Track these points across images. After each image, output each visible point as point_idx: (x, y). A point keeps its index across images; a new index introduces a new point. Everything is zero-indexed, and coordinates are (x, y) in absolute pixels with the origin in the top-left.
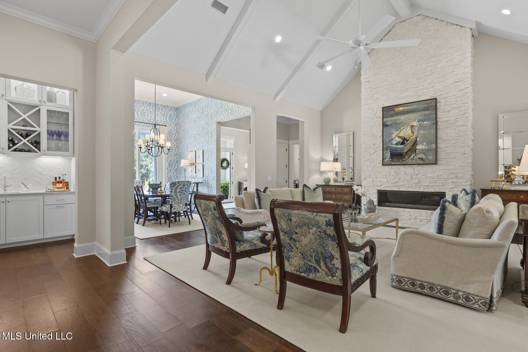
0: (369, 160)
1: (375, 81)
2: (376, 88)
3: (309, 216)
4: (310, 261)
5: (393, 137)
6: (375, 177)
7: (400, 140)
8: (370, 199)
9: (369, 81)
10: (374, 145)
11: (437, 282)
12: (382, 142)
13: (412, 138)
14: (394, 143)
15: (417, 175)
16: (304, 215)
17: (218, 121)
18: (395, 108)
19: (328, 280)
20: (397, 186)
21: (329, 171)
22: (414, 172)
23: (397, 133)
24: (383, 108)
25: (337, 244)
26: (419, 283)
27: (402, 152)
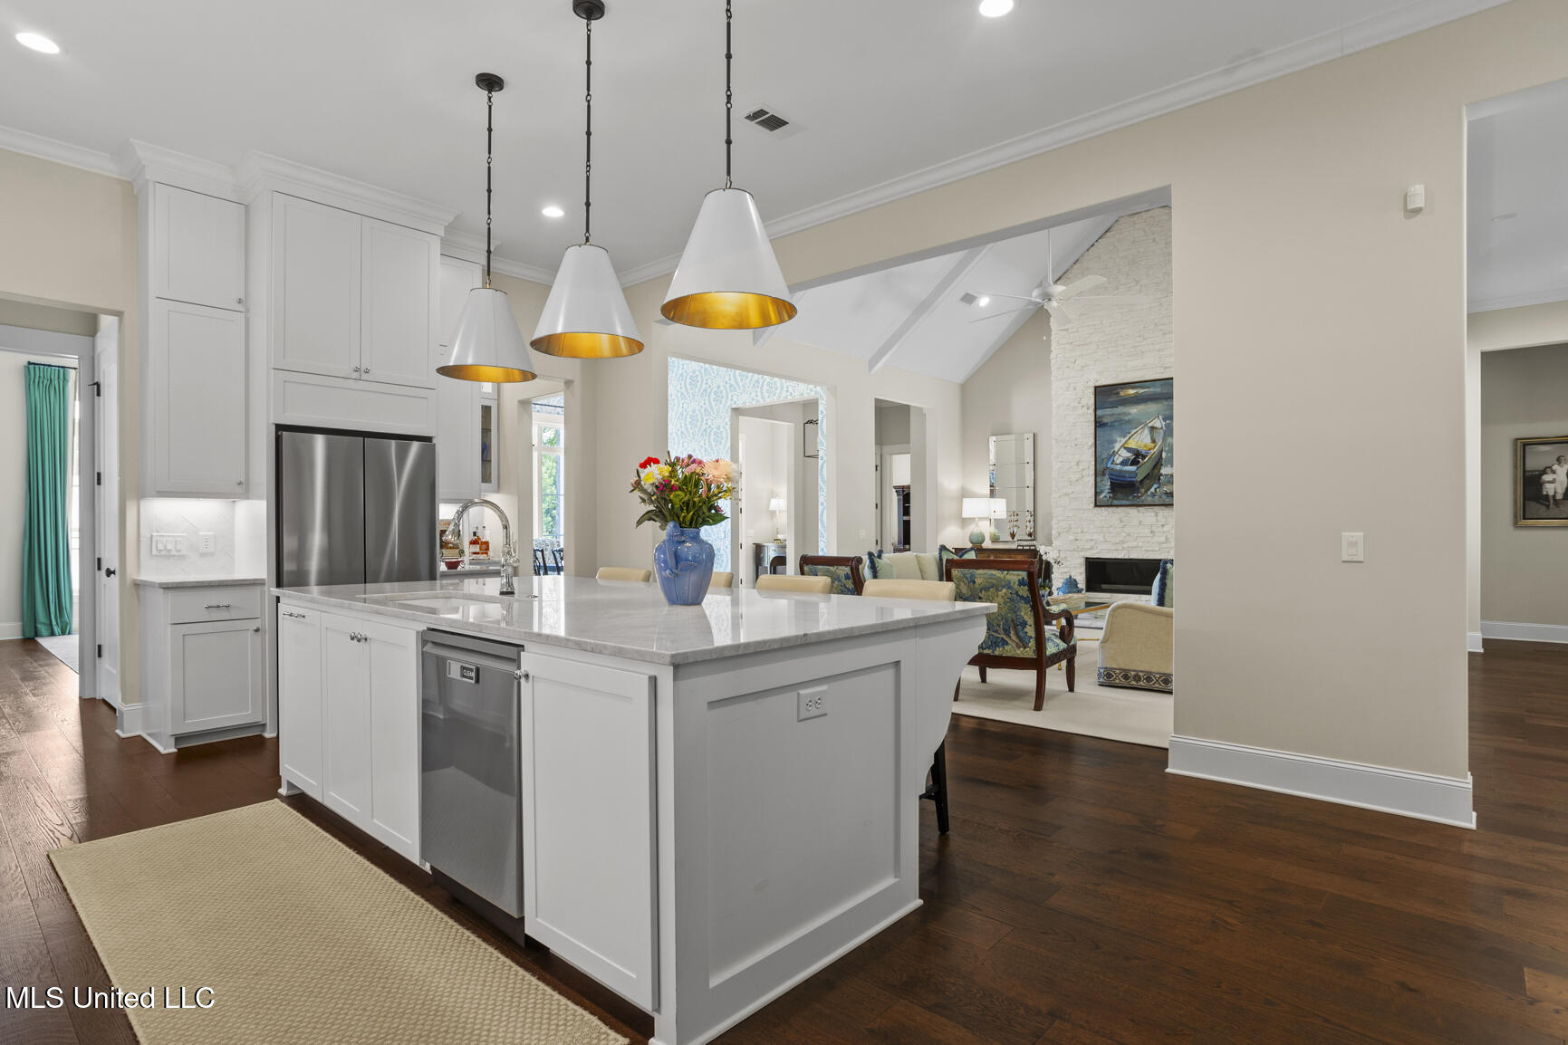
0: (1067, 494)
1: (1080, 330)
2: (1082, 345)
3: (998, 575)
4: (996, 631)
5: (1116, 450)
6: (1079, 531)
7: (1129, 455)
8: (1070, 577)
9: (1068, 330)
10: (1078, 464)
11: (1154, 670)
12: (1093, 459)
13: (1152, 451)
14: (1118, 462)
15: (1163, 526)
16: (992, 574)
17: (734, 406)
18: (1119, 390)
19: (1020, 653)
20: (1123, 549)
21: (980, 519)
22: (1157, 521)
23: (1124, 440)
24: (1096, 388)
25: (1031, 606)
26: (1133, 673)
27: (1133, 479)
